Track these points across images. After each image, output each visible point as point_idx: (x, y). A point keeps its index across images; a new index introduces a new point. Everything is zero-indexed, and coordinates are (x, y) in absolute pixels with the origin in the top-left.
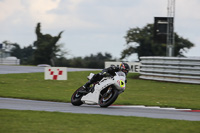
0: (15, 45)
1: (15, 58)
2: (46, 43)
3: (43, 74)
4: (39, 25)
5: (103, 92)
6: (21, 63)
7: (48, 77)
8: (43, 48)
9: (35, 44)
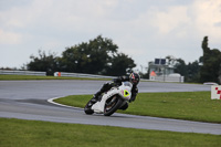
0: (180, 60)
1: (179, 75)
2: (214, 59)
3: (210, 92)
4: (206, 39)
5: (108, 101)
6: (185, 81)
7: (215, 96)
8: (210, 65)
9: (201, 59)
